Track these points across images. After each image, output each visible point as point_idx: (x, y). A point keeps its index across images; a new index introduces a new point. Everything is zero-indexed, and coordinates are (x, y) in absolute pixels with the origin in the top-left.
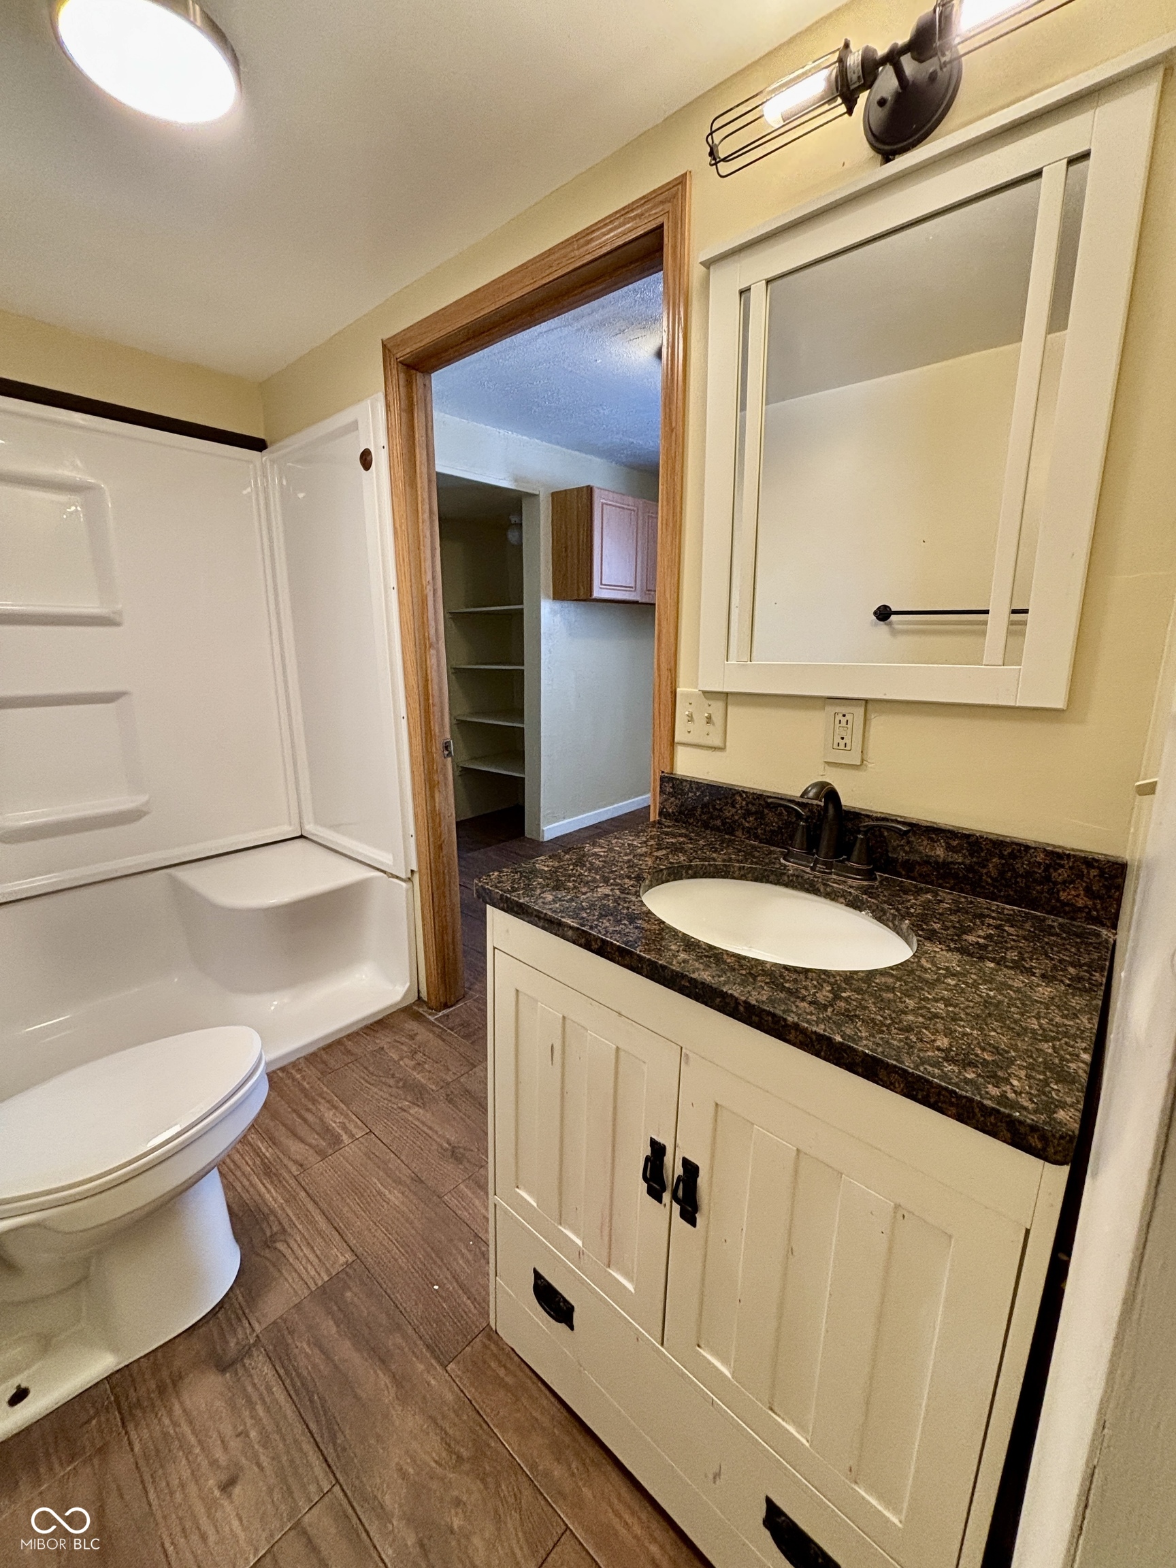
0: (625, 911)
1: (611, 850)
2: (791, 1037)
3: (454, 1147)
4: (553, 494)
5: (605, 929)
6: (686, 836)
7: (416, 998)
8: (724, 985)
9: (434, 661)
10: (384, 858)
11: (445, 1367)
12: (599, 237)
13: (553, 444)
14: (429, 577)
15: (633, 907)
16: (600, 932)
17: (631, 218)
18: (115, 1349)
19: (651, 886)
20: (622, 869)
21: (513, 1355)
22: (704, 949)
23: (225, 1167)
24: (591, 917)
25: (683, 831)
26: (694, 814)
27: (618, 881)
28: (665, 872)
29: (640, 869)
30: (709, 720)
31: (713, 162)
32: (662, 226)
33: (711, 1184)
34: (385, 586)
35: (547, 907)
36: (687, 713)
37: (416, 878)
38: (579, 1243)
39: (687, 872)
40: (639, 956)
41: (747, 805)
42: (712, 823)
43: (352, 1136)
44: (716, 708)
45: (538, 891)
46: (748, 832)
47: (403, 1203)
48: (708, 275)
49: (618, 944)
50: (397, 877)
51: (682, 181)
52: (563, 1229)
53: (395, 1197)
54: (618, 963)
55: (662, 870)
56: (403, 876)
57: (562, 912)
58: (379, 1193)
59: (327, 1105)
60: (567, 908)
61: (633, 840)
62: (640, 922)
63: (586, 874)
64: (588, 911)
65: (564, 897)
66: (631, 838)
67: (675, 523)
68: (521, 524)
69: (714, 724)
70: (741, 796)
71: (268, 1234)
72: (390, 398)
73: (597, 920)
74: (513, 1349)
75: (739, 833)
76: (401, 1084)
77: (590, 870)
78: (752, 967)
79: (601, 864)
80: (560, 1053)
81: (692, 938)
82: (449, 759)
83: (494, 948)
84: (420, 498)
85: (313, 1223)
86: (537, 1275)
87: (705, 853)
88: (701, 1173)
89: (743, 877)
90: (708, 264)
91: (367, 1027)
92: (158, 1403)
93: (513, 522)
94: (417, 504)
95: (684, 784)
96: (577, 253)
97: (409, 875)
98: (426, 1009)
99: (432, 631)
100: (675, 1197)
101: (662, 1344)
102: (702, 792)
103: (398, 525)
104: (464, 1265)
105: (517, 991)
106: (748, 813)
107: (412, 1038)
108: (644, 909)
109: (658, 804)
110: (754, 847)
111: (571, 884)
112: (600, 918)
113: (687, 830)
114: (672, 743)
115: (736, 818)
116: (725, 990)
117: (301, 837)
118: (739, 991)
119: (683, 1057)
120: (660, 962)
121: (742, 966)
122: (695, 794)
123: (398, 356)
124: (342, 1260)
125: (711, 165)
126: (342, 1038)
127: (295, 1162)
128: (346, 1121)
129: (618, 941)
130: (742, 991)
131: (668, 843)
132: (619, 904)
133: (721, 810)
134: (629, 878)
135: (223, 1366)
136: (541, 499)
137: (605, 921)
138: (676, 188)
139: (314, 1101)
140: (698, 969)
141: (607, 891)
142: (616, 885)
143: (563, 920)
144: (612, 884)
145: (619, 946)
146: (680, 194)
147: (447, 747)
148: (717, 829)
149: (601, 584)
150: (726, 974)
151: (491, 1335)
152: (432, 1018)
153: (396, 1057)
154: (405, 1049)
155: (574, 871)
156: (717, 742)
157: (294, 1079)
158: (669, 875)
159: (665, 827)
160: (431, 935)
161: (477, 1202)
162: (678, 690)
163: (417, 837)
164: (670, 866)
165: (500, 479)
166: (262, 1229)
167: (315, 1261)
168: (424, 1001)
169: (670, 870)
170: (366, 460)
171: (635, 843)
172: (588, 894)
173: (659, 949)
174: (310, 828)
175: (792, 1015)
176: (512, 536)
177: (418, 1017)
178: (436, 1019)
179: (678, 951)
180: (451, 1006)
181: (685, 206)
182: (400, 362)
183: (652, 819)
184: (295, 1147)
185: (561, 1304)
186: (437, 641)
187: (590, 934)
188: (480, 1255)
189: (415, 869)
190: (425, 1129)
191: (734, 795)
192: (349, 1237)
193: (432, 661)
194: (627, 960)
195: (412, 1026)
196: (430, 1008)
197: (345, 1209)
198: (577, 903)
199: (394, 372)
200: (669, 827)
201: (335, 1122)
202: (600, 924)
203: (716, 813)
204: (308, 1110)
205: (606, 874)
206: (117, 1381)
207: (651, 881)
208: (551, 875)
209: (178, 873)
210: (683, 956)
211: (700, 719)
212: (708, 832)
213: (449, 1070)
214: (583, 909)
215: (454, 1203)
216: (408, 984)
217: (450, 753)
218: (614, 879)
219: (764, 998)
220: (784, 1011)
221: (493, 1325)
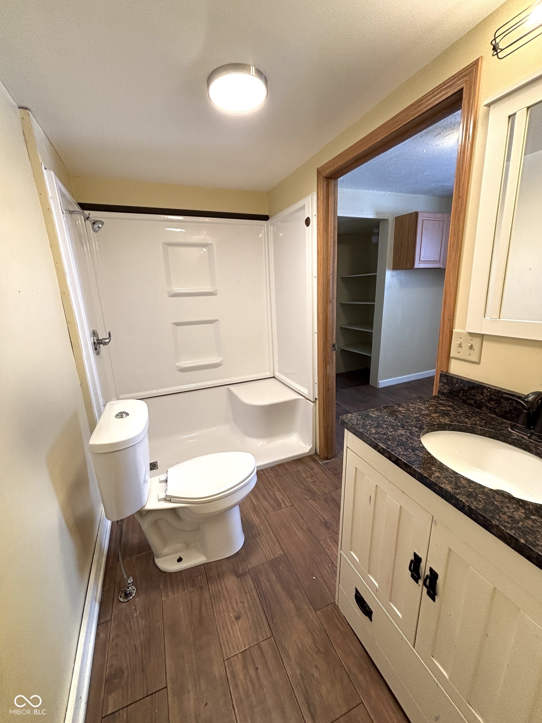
0: (411, 445)
1: (408, 410)
2: (494, 531)
3: (326, 522)
4: (396, 218)
5: (399, 452)
6: (451, 407)
7: (315, 452)
8: (458, 495)
9: (331, 308)
10: (305, 391)
11: (316, 612)
12: (426, 102)
13: (399, 192)
14: (331, 271)
15: (415, 443)
16: (396, 453)
17: (444, 88)
18: (206, 555)
19: (427, 432)
20: (413, 421)
21: (344, 619)
22: (450, 473)
23: (241, 504)
24: (393, 445)
25: (451, 404)
26: (458, 396)
27: (409, 427)
28: (436, 426)
29: (422, 422)
30: (471, 347)
31: (495, 53)
32: (463, 89)
33: (444, 585)
34: (312, 276)
35: (372, 435)
36: (458, 343)
37: (317, 401)
38: (377, 585)
39: (449, 428)
40: (414, 469)
41: (491, 394)
42: (469, 401)
43: (285, 504)
44: (476, 342)
45: (369, 427)
46: (490, 409)
47: (304, 539)
48: (489, 110)
49: (404, 461)
50: (310, 400)
51: (476, 64)
52: (370, 576)
53: (300, 535)
54: (404, 470)
55: (434, 425)
56: (312, 400)
57: (378, 439)
58: (295, 532)
59: (277, 489)
60: (382, 438)
61: (421, 406)
62: (418, 452)
63: (393, 421)
64: (392, 441)
65: (381, 432)
66: (420, 404)
67: (457, 245)
68: (378, 233)
69: (474, 350)
70: (487, 390)
71: (254, 533)
72: (319, 194)
73: (396, 447)
74: (345, 617)
75: (484, 409)
76: (306, 488)
77: (395, 420)
78: (476, 489)
79: (402, 417)
80: (374, 499)
81: (445, 465)
82: (335, 352)
83: (347, 447)
84: (329, 236)
85: (269, 533)
86: (357, 592)
87: (461, 418)
88: (439, 577)
89: (483, 435)
90: (489, 105)
91: (294, 461)
92: (217, 579)
93: (375, 232)
94: (328, 239)
95: (454, 379)
96: (413, 113)
97: (315, 400)
98: (319, 458)
99: (331, 295)
100: (425, 584)
101: (414, 647)
102: (464, 385)
103: (319, 250)
104: (326, 573)
105: (356, 468)
106: (491, 400)
107: (312, 469)
108: (421, 445)
109: (438, 388)
110: (493, 418)
111: (385, 426)
112: (397, 446)
113: (453, 402)
114: (449, 357)
115: (483, 401)
116: (458, 497)
117: (274, 377)
118: (466, 500)
119: (433, 521)
120: (425, 475)
121: (470, 486)
122: (460, 385)
123: (324, 174)
124: (279, 553)
125: (493, 55)
126: (285, 463)
127: (265, 509)
128: (284, 498)
129: (404, 460)
130: (467, 500)
131: (440, 409)
132: (408, 441)
133: (474, 395)
134: (416, 427)
135: (238, 576)
136: (390, 222)
137: (399, 448)
138: (473, 67)
139: (272, 487)
140: (445, 483)
141: (403, 432)
142: (408, 430)
143: (379, 444)
144: (406, 429)
145: (404, 462)
146: (474, 71)
147: (334, 346)
148: (471, 405)
149: (420, 261)
150: (460, 489)
151: (336, 607)
152: (321, 463)
153: (305, 477)
154: (309, 473)
155: (387, 419)
156: (475, 359)
157: (266, 476)
158: (438, 427)
159: (441, 400)
160: (322, 428)
161: (334, 548)
162: (454, 330)
163: (318, 384)
164: (440, 423)
165: (369, 215)
166: (252, 532)
167: (270, 550)
168: (318, 454)
169: (439, 425)
170: (308, 222)
171: (422, 408)
172: (393, 433)
173: (425, 468)
174: (277, 374)
175: (496, 520)
176: (374, 239)
177: (315, 461)
178: (322, 464)
179: (435, 471)
180: (329, 459)
181: (477, 76)
182: (325, 177)
183: (434, 395)
184: (265, 503)
185: (367, 608)
186: (333, 299)
187: (391, 453)
188: (334, 572)
189: (317, 398)
190: (315, 510)
191: (483, 389)
192: (282, 544)
193: (330, 308)
194: (409, 470)
195: (313, 464)
196: (320, 458)
197: (281, 534)
198: (386, 436)
199: (322, 182)
200: (443, 400)
201: (280, 497)
202: (397, 449)
203: (471, 397)
204: (270, 489)
205: (403, 423)
206: (206, 566)
207: (428, 430)
208: (376, 420)
209: (231, 387)
210: (437, 474)
211: (466, 346)
212: (465, 406)
213: (327, 487)
214: (389, 440)
215: (324, 546)
216: (311, 446)
217: (335, 348)
218: (408, 426)
219: (480, 507)
220: (491, 517)
221: (336, 603)
